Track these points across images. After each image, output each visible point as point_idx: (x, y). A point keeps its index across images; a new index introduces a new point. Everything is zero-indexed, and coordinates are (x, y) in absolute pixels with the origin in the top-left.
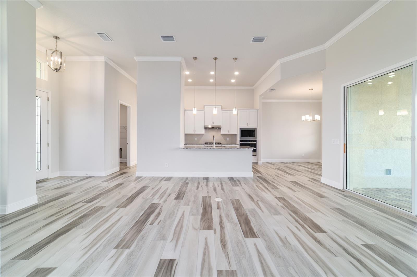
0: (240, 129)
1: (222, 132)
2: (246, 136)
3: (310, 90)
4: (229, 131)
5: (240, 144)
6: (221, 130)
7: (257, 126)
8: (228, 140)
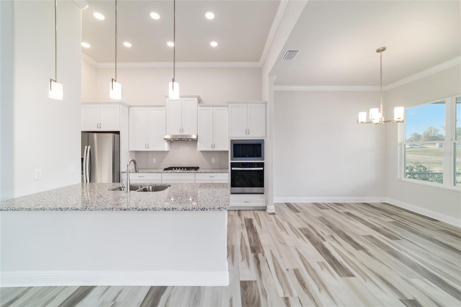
0: (231, 141)
1: (201, 146)
2: (243, 156)
3: (378, 51)
4: (213, 146)
5: (232, 170)
6: (198, 143)
7: (265, 136)
8: (214, 162)
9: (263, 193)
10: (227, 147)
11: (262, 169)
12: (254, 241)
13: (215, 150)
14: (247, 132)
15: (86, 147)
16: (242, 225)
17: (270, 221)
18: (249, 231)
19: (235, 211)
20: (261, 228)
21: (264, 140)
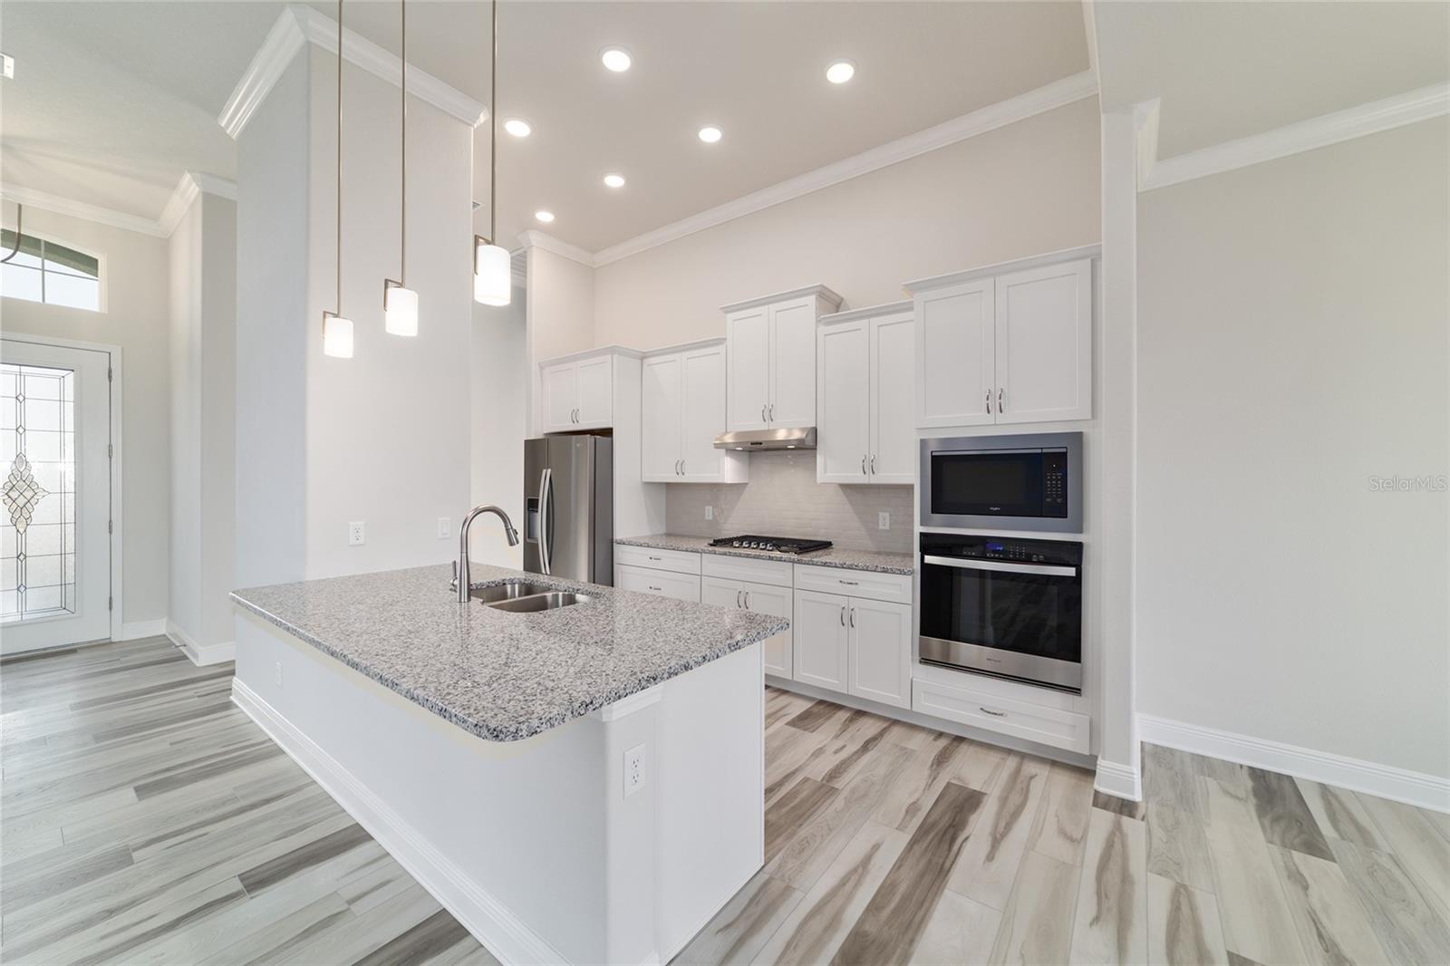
0: (925, 443)
4: (869, 466)
5: (924, 566)
6: (818, 456)
7: (1090, 417)
8: (887, 527)
9: (1076, 691)
10: (909, 471)
11: (1071, 572)
12: (896, 911)
13: (874, 480)
14: (996, 402)
15: (544, 471)
16: (912, 809)
17: (1071, 839)
18: (918, 849)
19: (941, 735)
20: (990, 857)
21: (1081, 434)
